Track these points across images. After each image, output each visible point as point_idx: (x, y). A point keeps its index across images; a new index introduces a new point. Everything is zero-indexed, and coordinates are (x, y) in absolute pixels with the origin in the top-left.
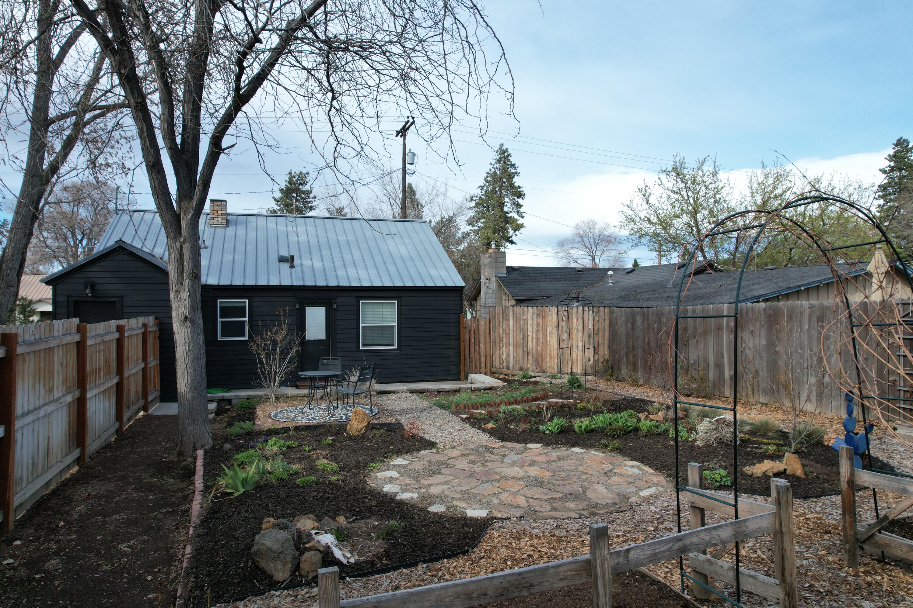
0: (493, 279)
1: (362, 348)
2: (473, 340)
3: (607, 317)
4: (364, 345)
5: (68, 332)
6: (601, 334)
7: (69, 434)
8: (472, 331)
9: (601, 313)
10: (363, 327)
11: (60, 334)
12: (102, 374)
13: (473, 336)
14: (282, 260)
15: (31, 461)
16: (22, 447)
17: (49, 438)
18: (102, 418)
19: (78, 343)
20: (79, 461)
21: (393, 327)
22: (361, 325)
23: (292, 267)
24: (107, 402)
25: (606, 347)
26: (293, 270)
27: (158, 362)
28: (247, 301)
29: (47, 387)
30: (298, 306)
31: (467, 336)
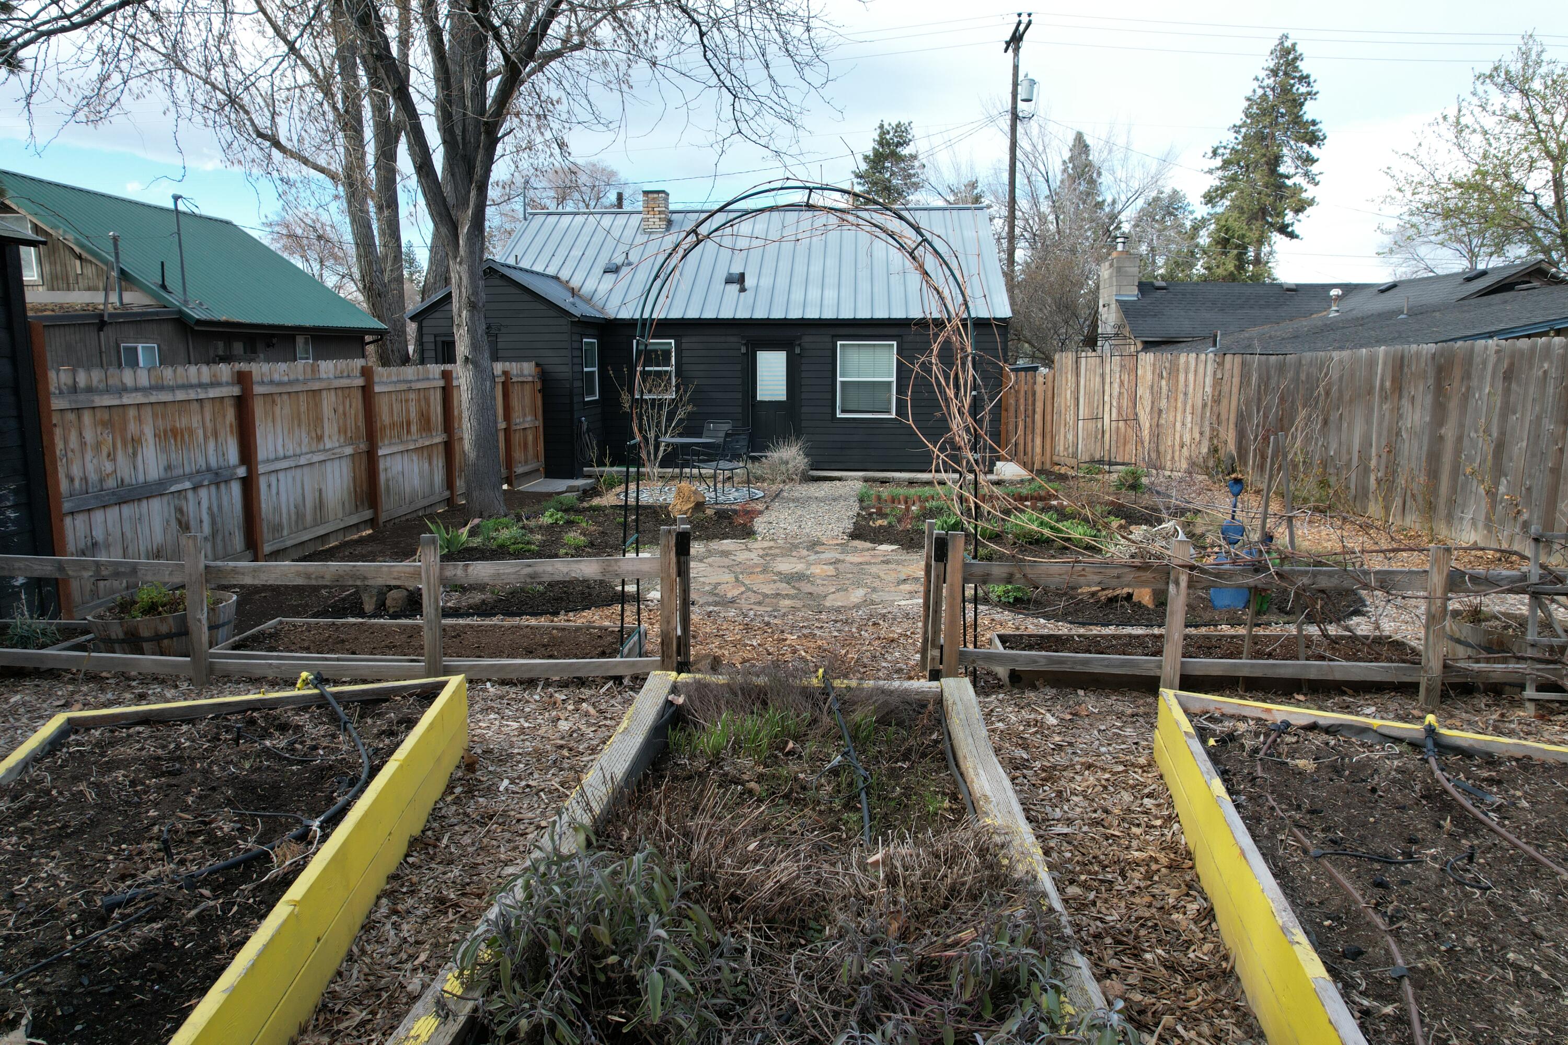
0: (1113, 306)
1: (839, 415)
2: (1022, 408)
3: (1237, 371)
4: (843, 411)
5: (345, 374)
6: (1225, 402)
7: (356, 491)
8: (1022, 393)
9: (1228, 365)
10: (842, 382)
11: (331, 376)
12: (414, 428)
13: (1022, 401)
14: (729, 281)
15: (293, 509)
16: (278, 493)
17: (320, 491)
18: (416, 482)
19: (363, 387)
20: (372, 522)
21: (890, 383)
22: (839, 379)
23: (743, 290)
24: (426, 465)
25: (1232, 426)
26: (742, 294)
27: (539, 423)
28: (673, 341)
29: (314, 435)
30: (743, 350)
31: (1012, 402)
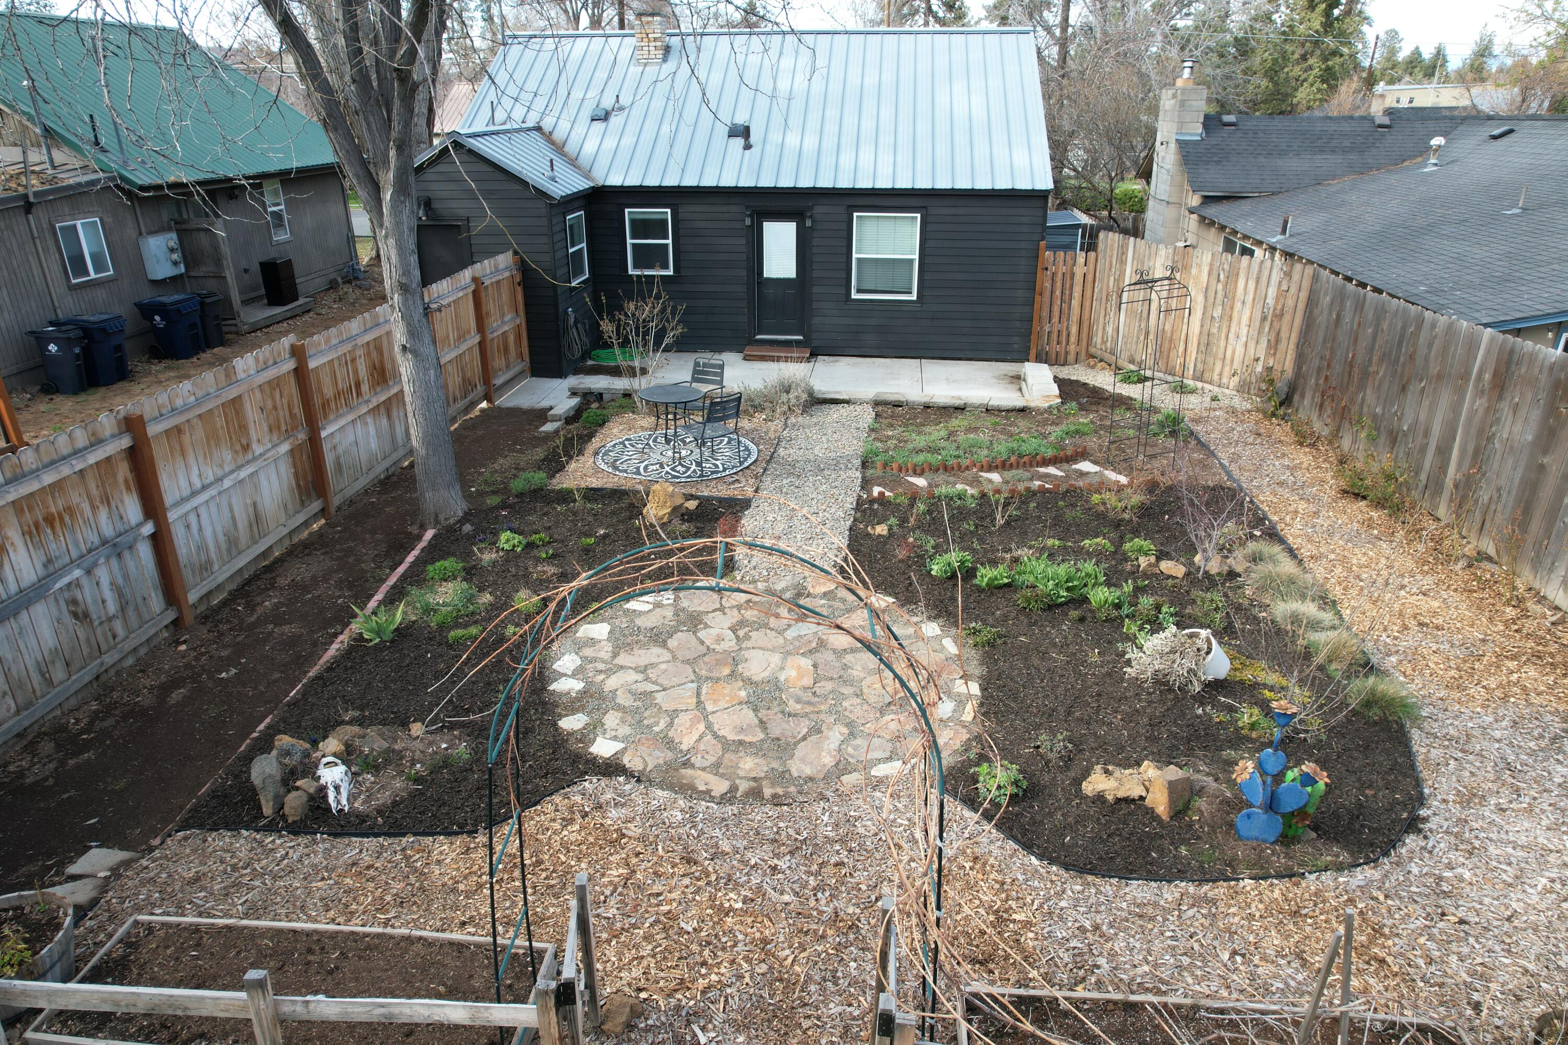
0: (1173, 146)
1: (855, 296)
2: (1058, 293)
3: (1306, 284)
4: (859, 291)
5: (270, 363)
6: (1287, 318)
7: (298, 485)
8: (1060, 276)
9: (1296, 277)
10: (859, 260)
11: (252, 372)
13: (1059, 284)
14: (733, 134)
15: (221, 538)
17: (255, 504)
18: (374, 444)
19: (296, 370)
20: (323, 511)
21: (911, 261)
22: (855, 255)
23: (748, 147)
24: (385, 421)
25: (1292, 346)
26: (747, 152)
28: (669, 211)
30: (748, 222)
31: (1048, 285)
